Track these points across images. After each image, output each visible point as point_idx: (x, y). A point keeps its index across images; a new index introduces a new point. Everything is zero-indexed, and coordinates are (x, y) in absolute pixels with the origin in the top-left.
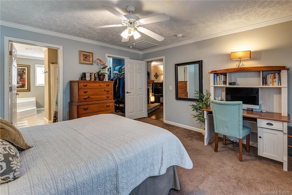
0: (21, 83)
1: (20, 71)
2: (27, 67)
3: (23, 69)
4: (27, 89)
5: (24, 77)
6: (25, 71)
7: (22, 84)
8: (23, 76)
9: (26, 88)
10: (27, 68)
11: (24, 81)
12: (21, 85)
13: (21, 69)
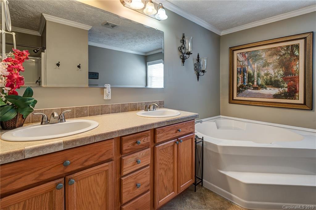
0: (286, 85)
1: (284, 55)
2: (305, 38)
3: (292, 46)
4: (302, 103)
5: (295, 68)
6: (296, 53)
7: (289, 87)
8: (292, 67)
9: (301, 100)
10: (303, 41)
11: (295, 79)
12: (287, 89)
13: (288, 47)
